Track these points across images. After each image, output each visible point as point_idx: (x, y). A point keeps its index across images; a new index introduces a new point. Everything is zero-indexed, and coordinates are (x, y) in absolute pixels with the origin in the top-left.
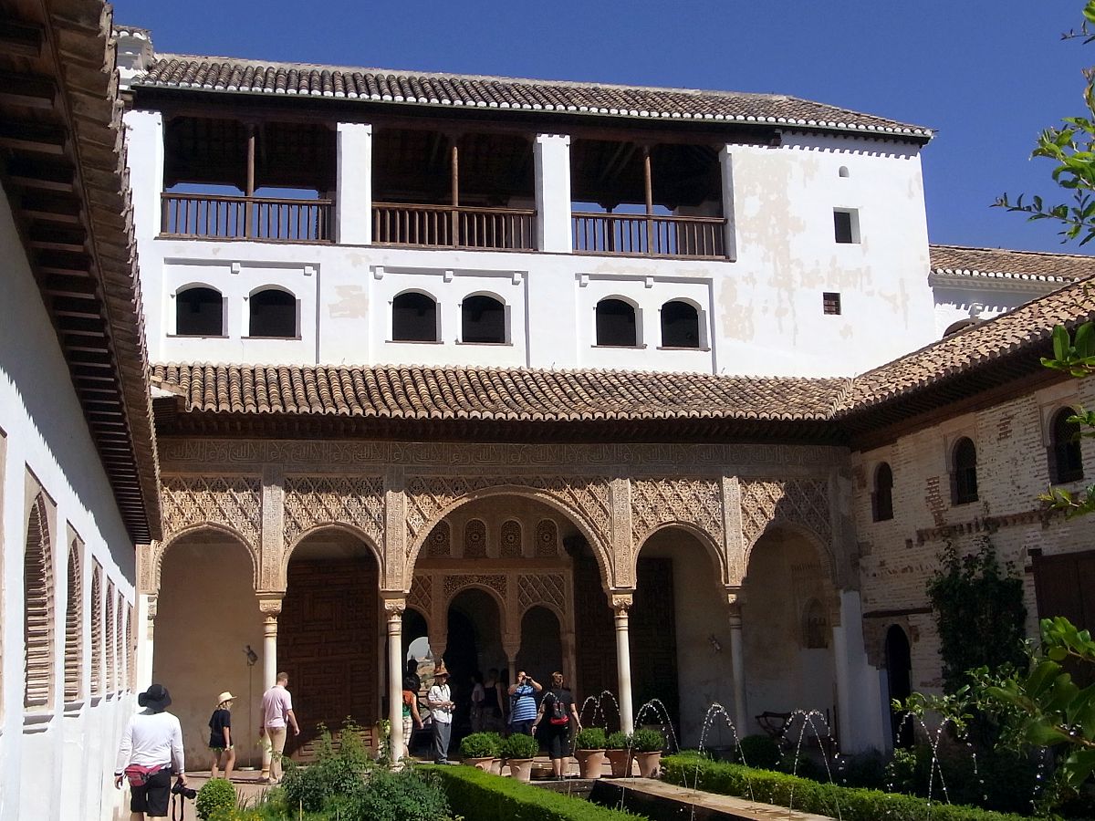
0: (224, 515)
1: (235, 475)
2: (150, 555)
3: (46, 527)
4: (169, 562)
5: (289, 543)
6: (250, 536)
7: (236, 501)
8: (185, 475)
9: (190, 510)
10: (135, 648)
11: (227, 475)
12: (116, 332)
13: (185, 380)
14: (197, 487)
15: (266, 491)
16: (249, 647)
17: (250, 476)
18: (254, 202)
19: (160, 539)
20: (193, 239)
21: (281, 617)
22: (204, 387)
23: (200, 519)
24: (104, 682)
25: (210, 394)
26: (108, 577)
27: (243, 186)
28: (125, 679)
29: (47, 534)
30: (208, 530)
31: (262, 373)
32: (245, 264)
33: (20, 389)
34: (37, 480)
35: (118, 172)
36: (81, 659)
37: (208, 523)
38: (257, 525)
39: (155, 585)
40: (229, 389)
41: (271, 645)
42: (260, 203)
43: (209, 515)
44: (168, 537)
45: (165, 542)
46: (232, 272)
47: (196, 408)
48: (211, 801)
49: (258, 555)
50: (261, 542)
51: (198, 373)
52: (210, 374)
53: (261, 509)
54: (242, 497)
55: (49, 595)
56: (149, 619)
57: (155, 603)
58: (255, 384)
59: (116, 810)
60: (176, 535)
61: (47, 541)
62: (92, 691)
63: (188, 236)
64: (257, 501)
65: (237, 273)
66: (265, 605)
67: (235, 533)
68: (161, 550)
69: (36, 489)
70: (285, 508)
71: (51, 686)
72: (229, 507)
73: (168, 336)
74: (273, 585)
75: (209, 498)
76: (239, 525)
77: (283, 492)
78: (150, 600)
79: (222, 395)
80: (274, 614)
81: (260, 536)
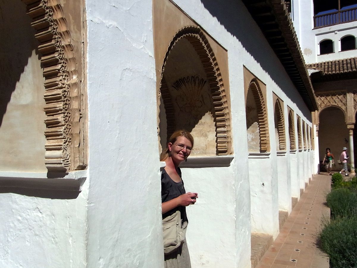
0: (336, 102)
1: (338, 91)
2: (315, 115)
3: (280, 107)
4: (321, 116)
5: (355, 109)
6: (343, 108)
7: (339, 98)
8: (323, 92)
9: (326, 102)
10: (313, 139)
11: (336, 91)
12: (295, 56)
13: (323, 67)
14: (328, 95)
15: (348, 95)
16: (345, 139)
17: (343, 91)
18: (340, 12)
19: (318, 110)
20: (323, 27)
21: (354, 130)
22: (328, 68)
23: (329, 104)
24: (303, 146)
25: (330, 69)
26: (303, 120)
27: (337, 9)
28: (310, 146)
29: (281, 109)
30: (332, 107)
31: (345, 61)
32: (339, 31)
33: (269, 74)
34: (277, 95)
35: (286, 15)
36: (295, 140)
37: (331, 105)
38: (345, 104)
39: (318, 122)
40: (335, 67)
41: (352, 138)
42: (342, 12)
43: (331, 103)
44: (320, 109)
45: (320, 111)
46: (335, 34)
47: (326, 74)
48: (335, 179)
49: (346, 113)
50: (347, 109)
51: (326, 64)
52: (330, 64)
53: (346, 100)
54: (340, 97)
55: (283, 123)
56: (317, 131)
57: (318, 127)
58: (343, 64)
59: (310, 179)
60: (323, 109)
61: (281, 110)
62: (299, 148)
63: (322, 27)
64: (345, 98)
65: (336, 34)
66: (349, 127)
67: (339, 107)
68: (319, 113)
69: (276, 98)
70: (354, 99)
71: (285, 145)
72: (337, 100)
73: (318, 55)
74: (351, 121)
75: (331, 98)
76: (340, 105)
77: (353, 94)
78: (317, 126)
79: (334, 69)
80: (352, 129)
81: (346, 108)
